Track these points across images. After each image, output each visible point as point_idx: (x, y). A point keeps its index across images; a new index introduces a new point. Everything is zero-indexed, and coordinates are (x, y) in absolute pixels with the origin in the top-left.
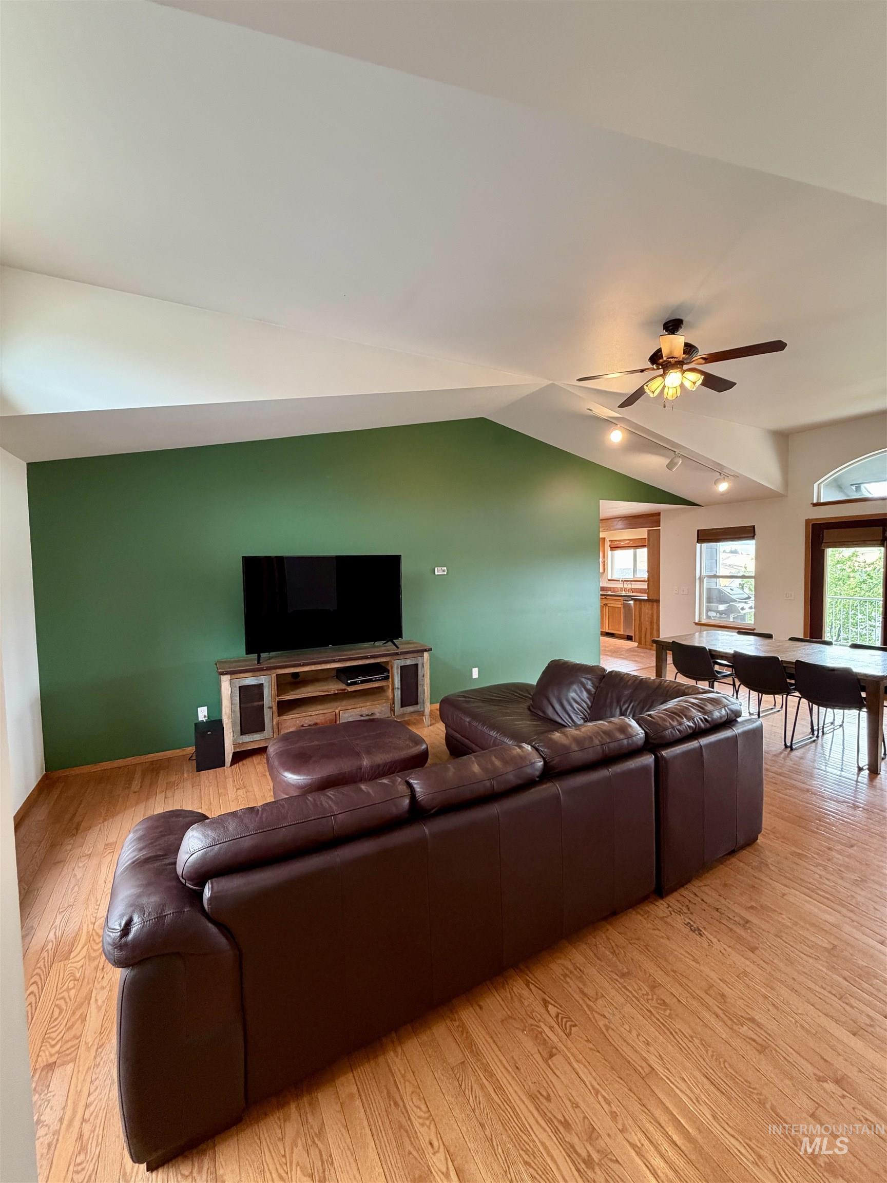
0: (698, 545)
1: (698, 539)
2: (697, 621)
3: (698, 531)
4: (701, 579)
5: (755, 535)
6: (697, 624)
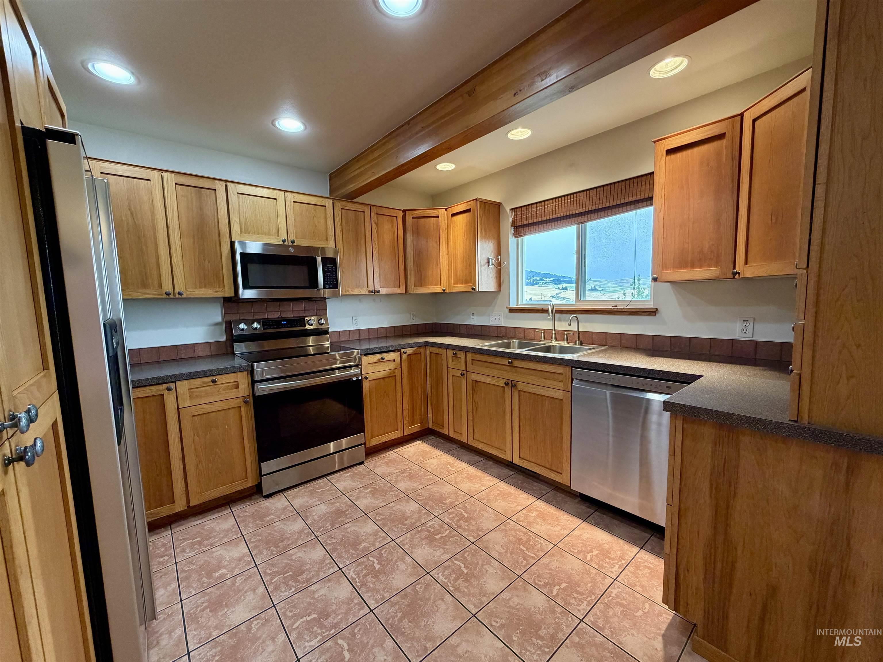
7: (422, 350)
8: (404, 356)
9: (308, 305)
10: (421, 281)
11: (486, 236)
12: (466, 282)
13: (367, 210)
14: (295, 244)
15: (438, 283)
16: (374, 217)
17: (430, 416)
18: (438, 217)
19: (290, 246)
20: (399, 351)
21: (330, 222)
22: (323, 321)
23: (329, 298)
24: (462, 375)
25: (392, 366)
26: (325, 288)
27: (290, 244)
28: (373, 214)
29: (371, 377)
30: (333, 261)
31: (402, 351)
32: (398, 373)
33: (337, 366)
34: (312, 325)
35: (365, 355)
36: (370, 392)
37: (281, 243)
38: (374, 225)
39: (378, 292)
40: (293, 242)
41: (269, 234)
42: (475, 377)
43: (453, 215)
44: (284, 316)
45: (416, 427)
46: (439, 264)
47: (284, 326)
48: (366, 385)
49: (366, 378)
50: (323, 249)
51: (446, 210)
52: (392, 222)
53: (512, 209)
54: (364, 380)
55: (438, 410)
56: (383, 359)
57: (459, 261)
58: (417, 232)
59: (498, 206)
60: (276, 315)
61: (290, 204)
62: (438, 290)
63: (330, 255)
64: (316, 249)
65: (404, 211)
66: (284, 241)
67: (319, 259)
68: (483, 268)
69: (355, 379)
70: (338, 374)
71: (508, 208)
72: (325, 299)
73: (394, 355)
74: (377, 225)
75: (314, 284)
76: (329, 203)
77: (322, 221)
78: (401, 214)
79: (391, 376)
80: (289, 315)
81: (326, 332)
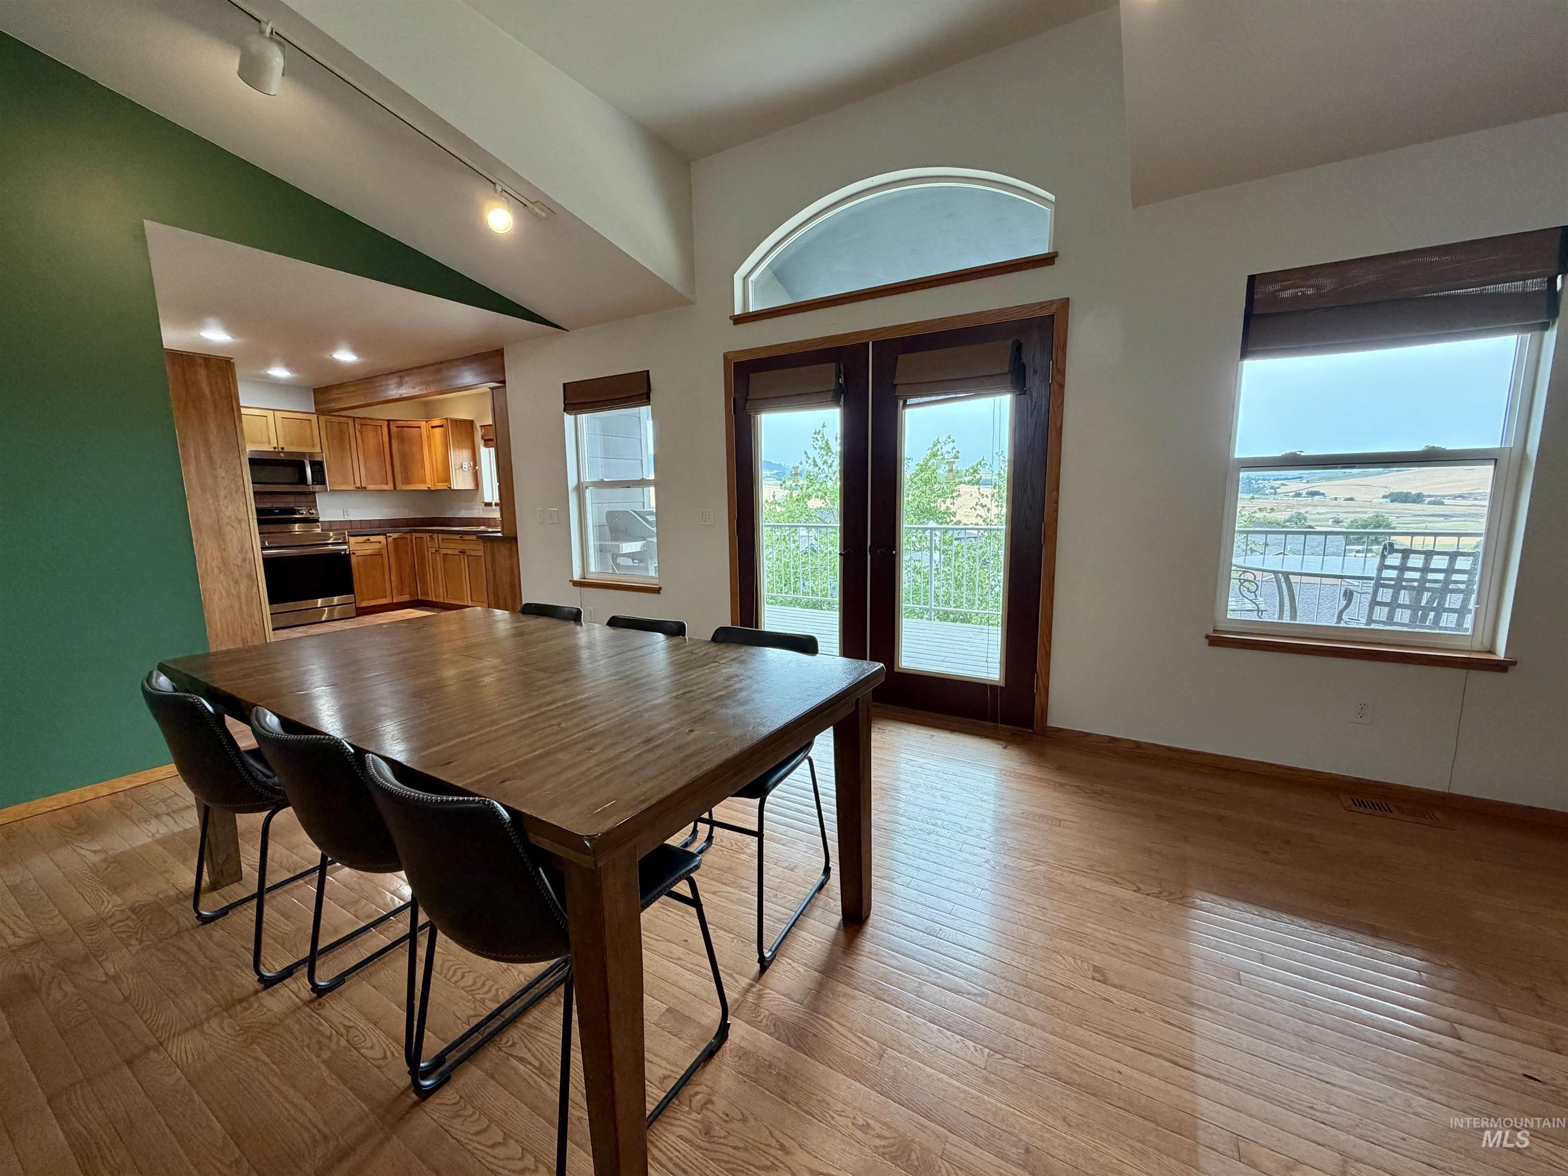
0: (569, 419)
1: (565, 405)
2: (577, 577)
3: (564, 384)
4: (580, 489)
5: (649, 390)
6: (576, 584)
7: (408, 536)
8: (390, 539)
9: (298, 498)
10: (408, 480)
11: (459, 446)
12: (445, 482)
13: (350, 421)
14: (285, 450)
15: (424, 482)
16: (358, 427)
17: (419, 589)
18: (420, 427)
19: (280, 452)
20: (385, 534)
21: (316, 432)
22: (313, 511)
23: (318, 492)
24: (436, 551)
25: (377, 546)
26: (313, 484)
27: (280, 450)
28: (356, 425)
29: (359, 553)
30: (321, 464)
31: (388, 535)
32: (384, 552)
33: (330, 542)
34: (303, 514)
35: (352, 536)
36: (358, 564)
37: (273, 450)
38: (358, 434)
39: (365, 488)
40: (283, 448)
41: (262, 443)
42: (445, 551)
43: (433, 427)
44: (276, 506)
45: (406, 598)
46: (423, 467)
47: (277, 514)
48: (354, 560)
49: (354, 554)
50: (311, 454)
51: (427, 422)
52: (377, 431)
53: (481, 426)
54: (352, 555)
55: (424, 582)
56: (369, 540)
57: (439, 464)
58: (402, 439)
59: (471, 423)
60: (269, 505)
61: (279, 420)
62: (424, 487)
63: (318, 459)
64: (304, 454)
65: (388, 421)
66: (275, 448)
67: (307, 463)
68: (457, 471)
69: (343, 553)
70: (330, 547)
71: (478, 425)
72: (314, 493)
73: (381, 538)
74: (361, 432)
75: (303, 479)
76: (314, 418)
77: (309, 431)
78: (386, 423)
79: (378, 554)
80: (281, 505)
81: (317, 521)
